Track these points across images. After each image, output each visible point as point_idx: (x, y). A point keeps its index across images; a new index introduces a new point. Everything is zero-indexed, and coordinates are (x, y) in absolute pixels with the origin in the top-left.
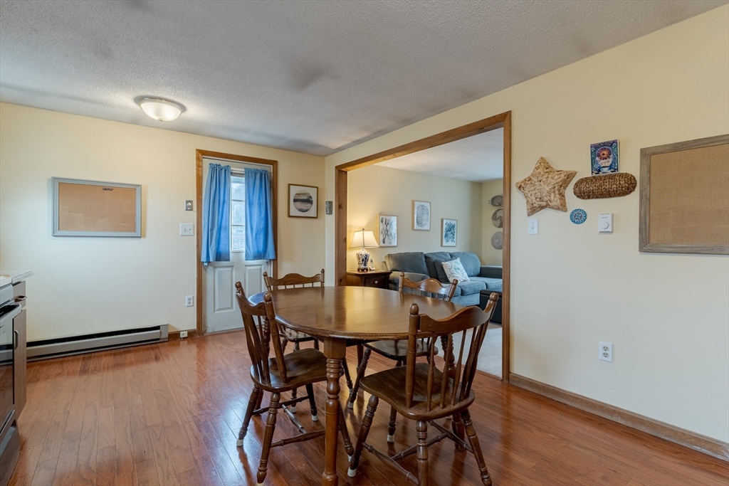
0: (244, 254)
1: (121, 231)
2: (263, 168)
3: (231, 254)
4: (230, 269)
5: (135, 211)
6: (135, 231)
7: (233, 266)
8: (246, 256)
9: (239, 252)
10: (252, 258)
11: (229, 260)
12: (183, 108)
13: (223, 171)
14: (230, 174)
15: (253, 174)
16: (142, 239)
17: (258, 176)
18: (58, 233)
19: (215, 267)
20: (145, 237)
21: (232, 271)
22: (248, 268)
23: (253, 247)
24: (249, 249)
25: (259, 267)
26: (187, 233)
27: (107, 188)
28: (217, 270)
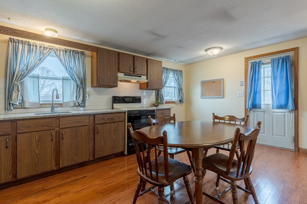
0: (271, 106)
1: (217, 96)
2: (285, 55)
3: (262, 105)
4: (263, 113)
5: (221, 88)
6: (221, 96)
7: (265, 112)
8: (272, 107)
9: (269, 104)
10: (276, 108)
11: (260, 108)
12: (221, 48)
13: (258, 64)
14: (261, 64)
15: (277, 61)
16: (224, 99)
17: (281, 61)
18: (202, 97)
19: (254, 111)
20: (225, 98)
21: (264, 114)
22: (275, 113)
23: (276, 102)
24: (274, 103)
25: (283, 114)
26: (240, 96)
27: (213, 82)
28: (256, 113)
